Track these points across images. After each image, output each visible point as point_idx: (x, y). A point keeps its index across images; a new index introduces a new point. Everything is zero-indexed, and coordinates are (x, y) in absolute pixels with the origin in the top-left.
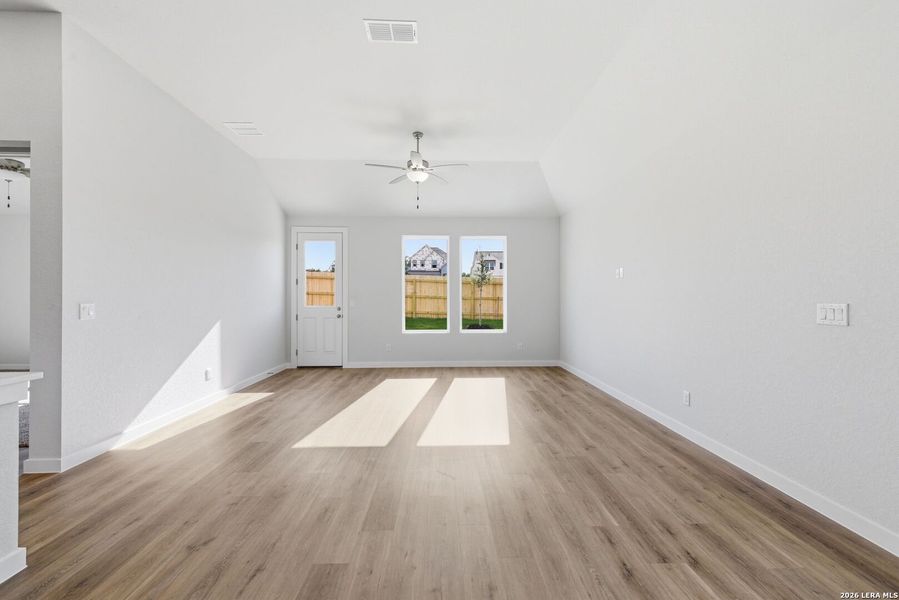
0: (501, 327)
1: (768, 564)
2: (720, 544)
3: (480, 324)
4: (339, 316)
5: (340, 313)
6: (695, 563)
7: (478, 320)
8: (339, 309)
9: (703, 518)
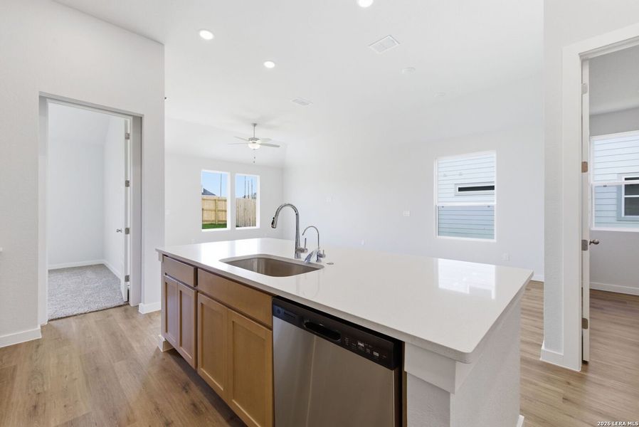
0: (255, 226)
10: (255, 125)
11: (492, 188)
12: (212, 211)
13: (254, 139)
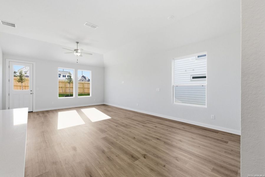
0: (89, 95)
1: (155, 121)
2: (150, 121)
3: (69, 95)
4: (31, 94)
5: (32, 92)
6: (149, 123)
7: (69, 94)
8: (31, 91)
9: (146, 119)
10: (77, 43)
11: (205, 77)
12: (81, 88)
13: (76, 50)
